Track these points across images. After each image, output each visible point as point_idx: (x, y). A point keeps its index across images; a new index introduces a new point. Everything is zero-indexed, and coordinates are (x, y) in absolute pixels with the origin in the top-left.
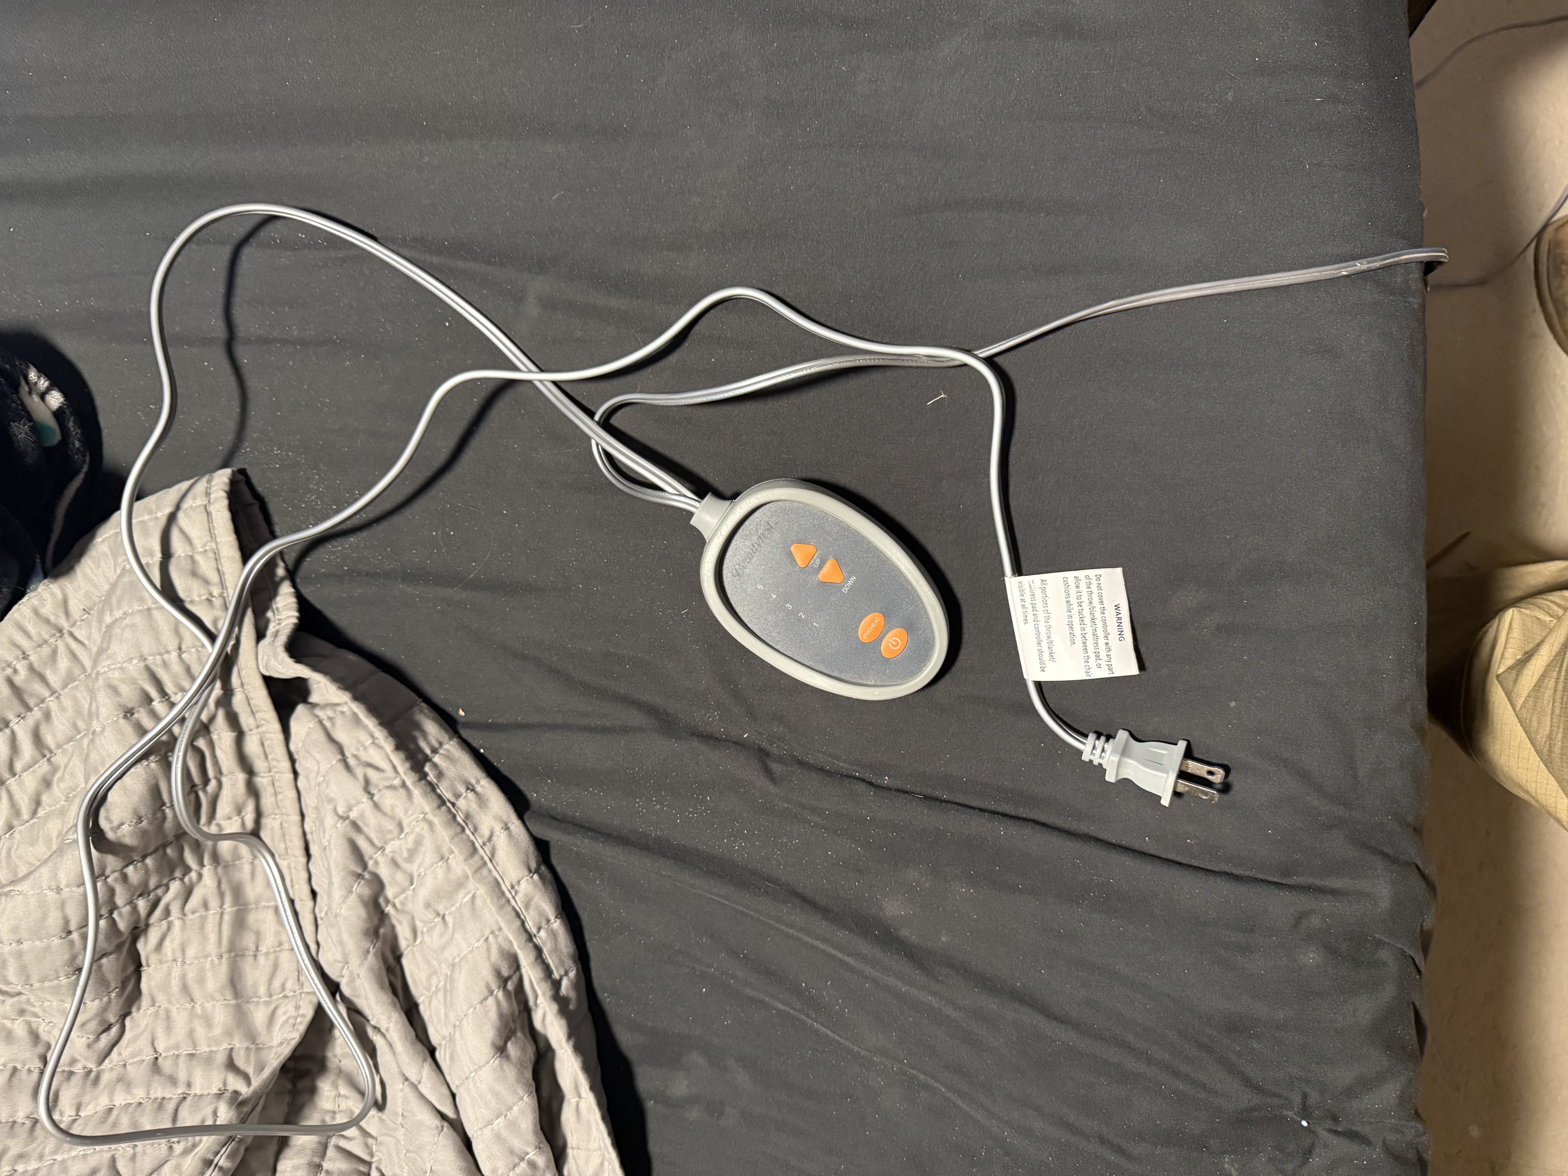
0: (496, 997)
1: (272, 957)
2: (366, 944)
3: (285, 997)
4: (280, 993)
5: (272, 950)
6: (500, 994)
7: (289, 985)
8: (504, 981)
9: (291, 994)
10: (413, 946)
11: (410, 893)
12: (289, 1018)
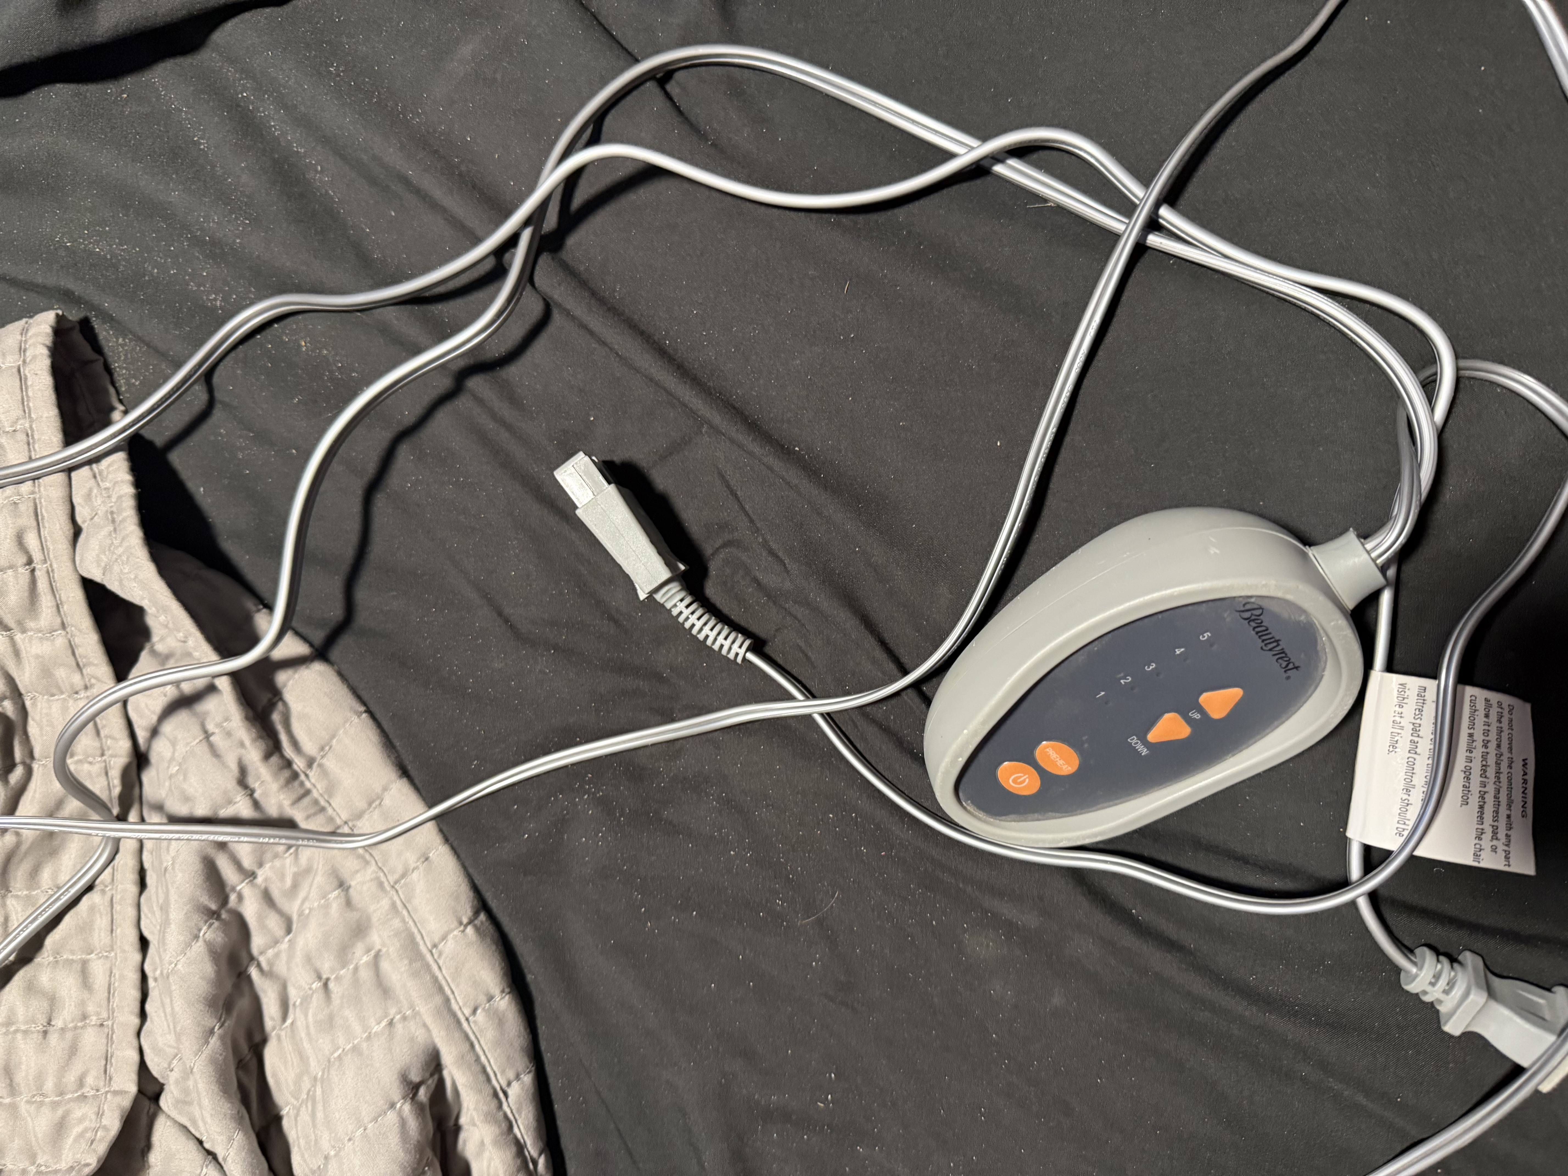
0: (400, 1113)
1: (69, 1035)
2: (210, 1021)
3: (84, 1097)
4: (76, 1091)
5: (71, 1025)
6: (407, 1108)
7: (90, 1080)
8: (413, 1089)
9: (92, 1093)
10: (281, 1029)
11: (284, 946)
12: (86, 1130)
